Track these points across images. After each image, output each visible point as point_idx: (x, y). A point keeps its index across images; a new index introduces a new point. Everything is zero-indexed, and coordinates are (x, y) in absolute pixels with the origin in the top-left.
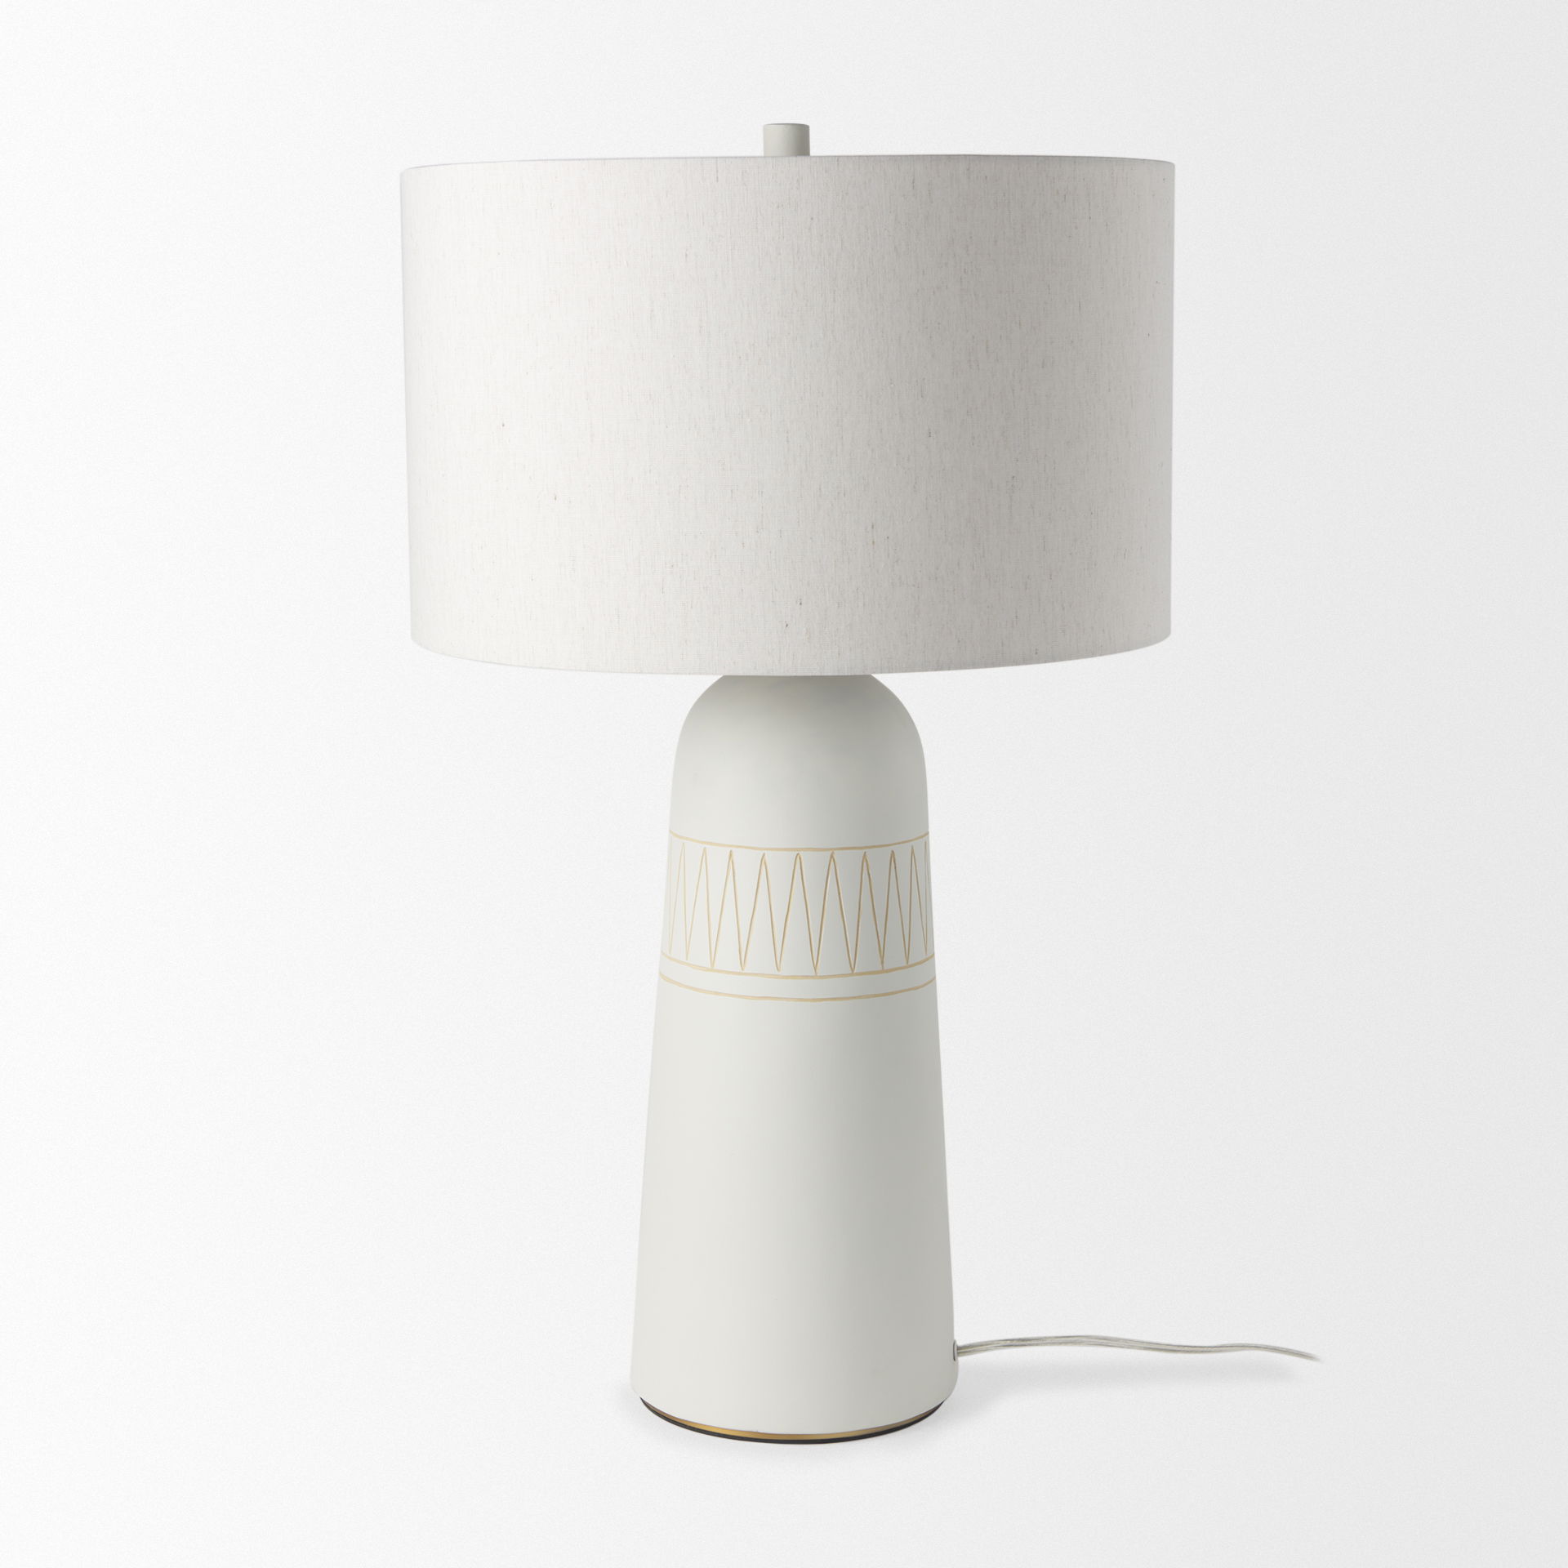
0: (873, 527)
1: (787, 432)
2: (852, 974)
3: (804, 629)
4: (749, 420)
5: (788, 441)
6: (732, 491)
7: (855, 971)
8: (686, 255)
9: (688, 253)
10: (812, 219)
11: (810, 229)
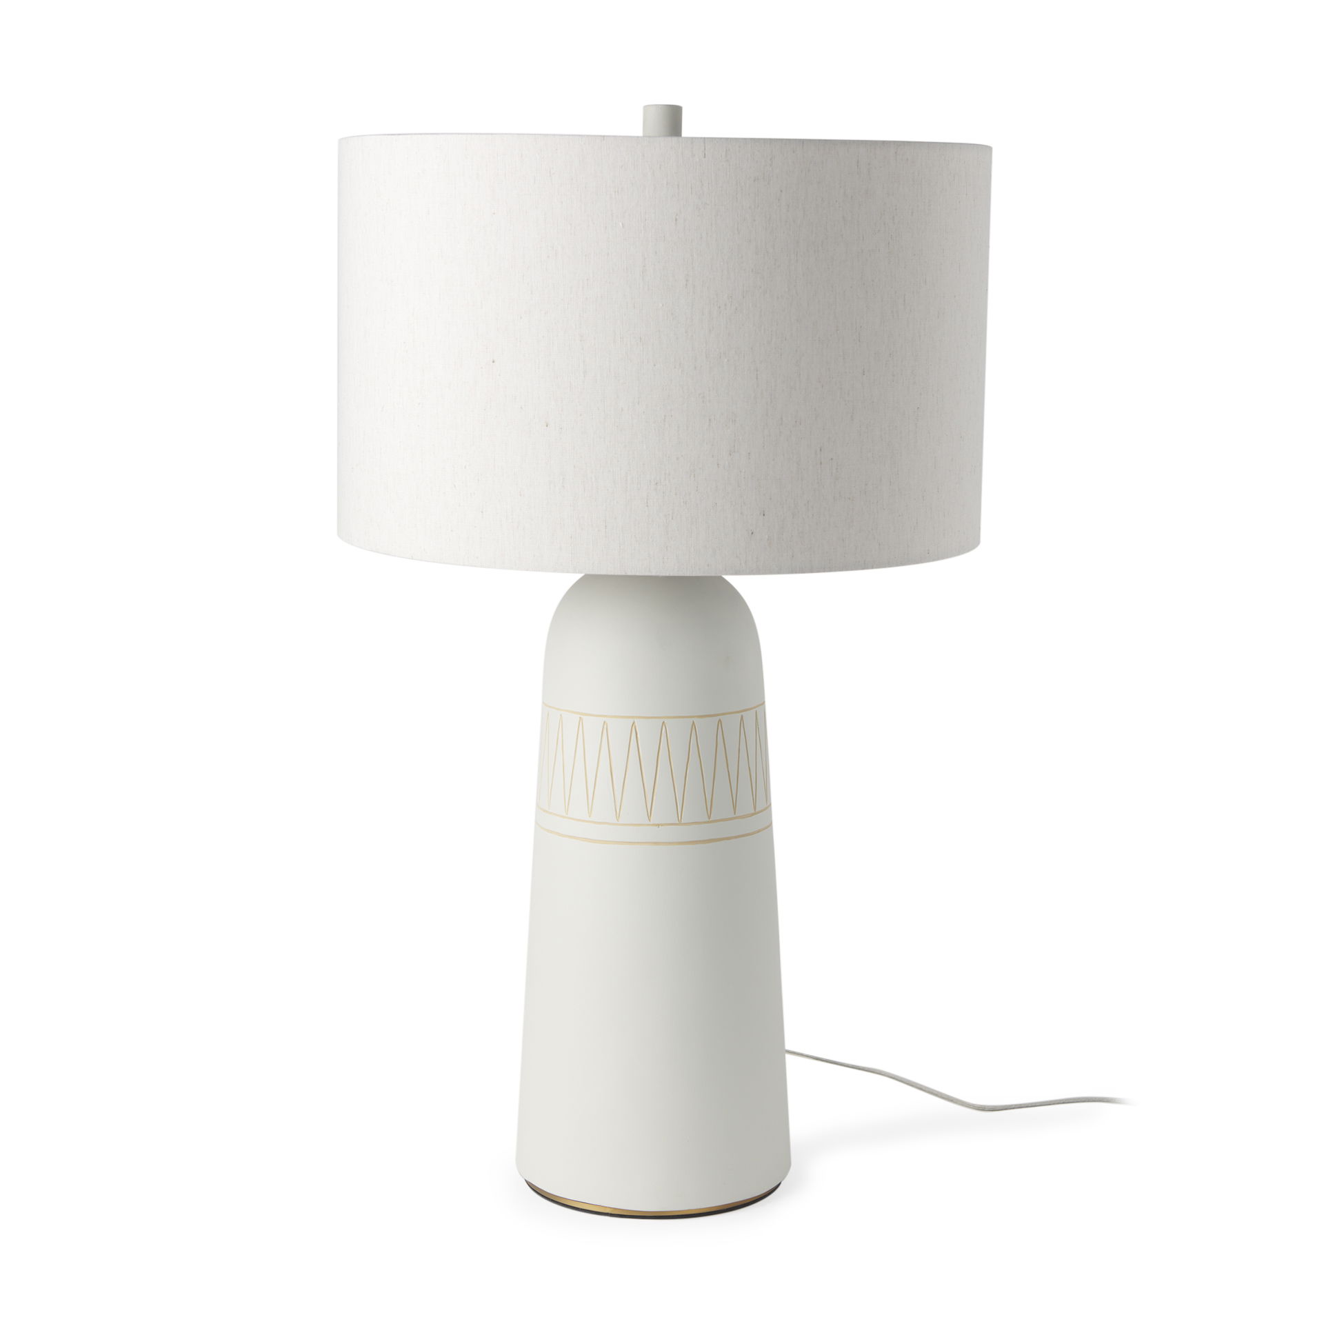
0: (821, 450)
1: (757, 371)
2: (680, 824)
3: (767, 536)
4: (726, 360)
5: (757, 378)
6: (710, 420)
7: (683, 822)
8: (676, 220)
9: (677, 217)
10: (781, 191)
11: (779, 200)
